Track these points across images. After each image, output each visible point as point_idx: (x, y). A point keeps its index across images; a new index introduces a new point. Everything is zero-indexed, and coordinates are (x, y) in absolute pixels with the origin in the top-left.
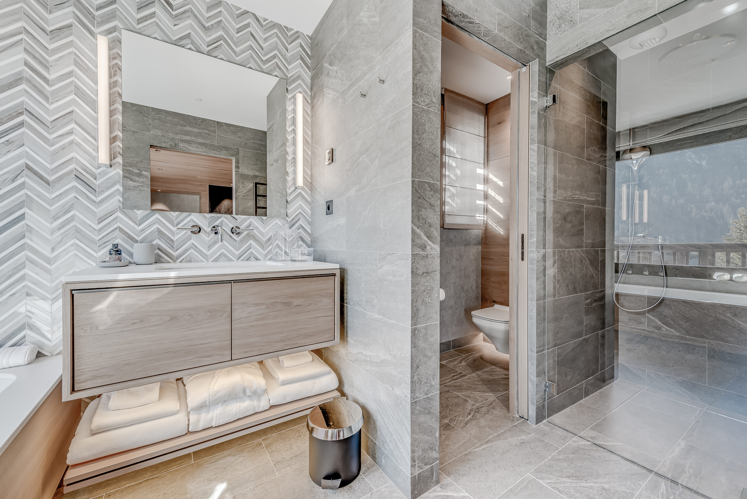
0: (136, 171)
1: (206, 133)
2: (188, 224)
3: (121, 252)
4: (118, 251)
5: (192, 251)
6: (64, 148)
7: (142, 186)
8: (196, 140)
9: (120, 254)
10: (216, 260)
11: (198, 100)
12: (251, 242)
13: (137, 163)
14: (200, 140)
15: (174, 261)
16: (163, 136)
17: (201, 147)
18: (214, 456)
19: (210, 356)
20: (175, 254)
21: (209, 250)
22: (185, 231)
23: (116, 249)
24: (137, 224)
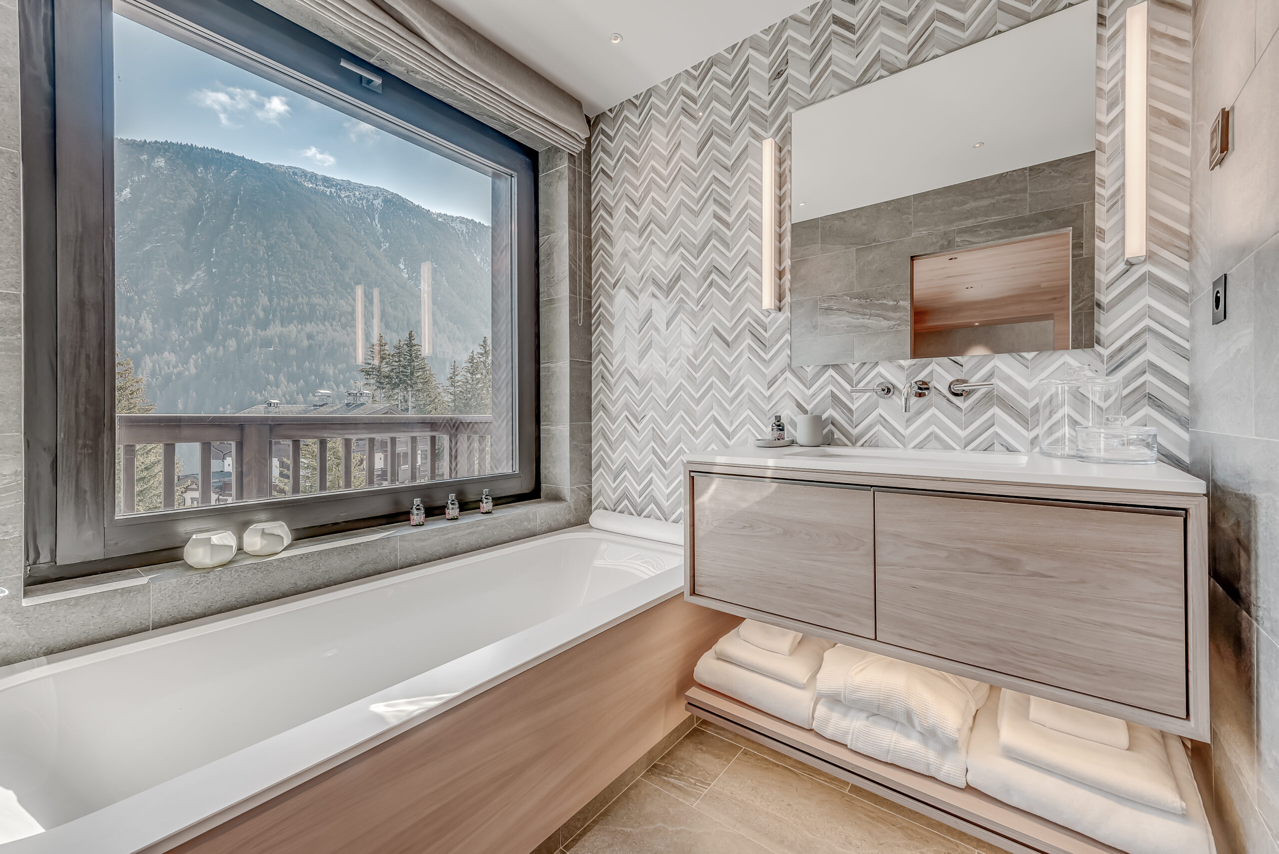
0: (891, 303)
1: (1005, 201)
2: (873, 382)
3: (783, 427)
4: (779, 426)
5: (879, 427)
6: (740, 300)
7: (899, 325)
8: (987, 220)
9: (782, 430)
10: (920, 446)
11: (977, 145)
12: (996, 410)
13: (892, 290)
14: (994, 218)
15: (854, 444)
16: (929, 235)
17: (996, 230)
18: (879, 809)
19: (839, 616)
20: (855, 432)
21: (907, 427)
22: (868, 394)
23: (778, 423)
24: (806, 387)
